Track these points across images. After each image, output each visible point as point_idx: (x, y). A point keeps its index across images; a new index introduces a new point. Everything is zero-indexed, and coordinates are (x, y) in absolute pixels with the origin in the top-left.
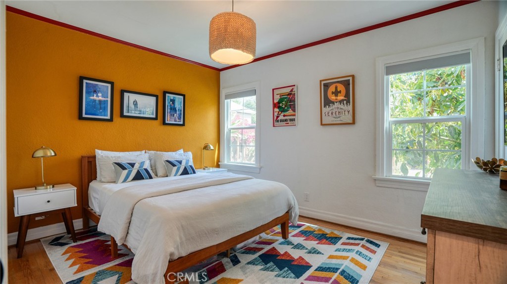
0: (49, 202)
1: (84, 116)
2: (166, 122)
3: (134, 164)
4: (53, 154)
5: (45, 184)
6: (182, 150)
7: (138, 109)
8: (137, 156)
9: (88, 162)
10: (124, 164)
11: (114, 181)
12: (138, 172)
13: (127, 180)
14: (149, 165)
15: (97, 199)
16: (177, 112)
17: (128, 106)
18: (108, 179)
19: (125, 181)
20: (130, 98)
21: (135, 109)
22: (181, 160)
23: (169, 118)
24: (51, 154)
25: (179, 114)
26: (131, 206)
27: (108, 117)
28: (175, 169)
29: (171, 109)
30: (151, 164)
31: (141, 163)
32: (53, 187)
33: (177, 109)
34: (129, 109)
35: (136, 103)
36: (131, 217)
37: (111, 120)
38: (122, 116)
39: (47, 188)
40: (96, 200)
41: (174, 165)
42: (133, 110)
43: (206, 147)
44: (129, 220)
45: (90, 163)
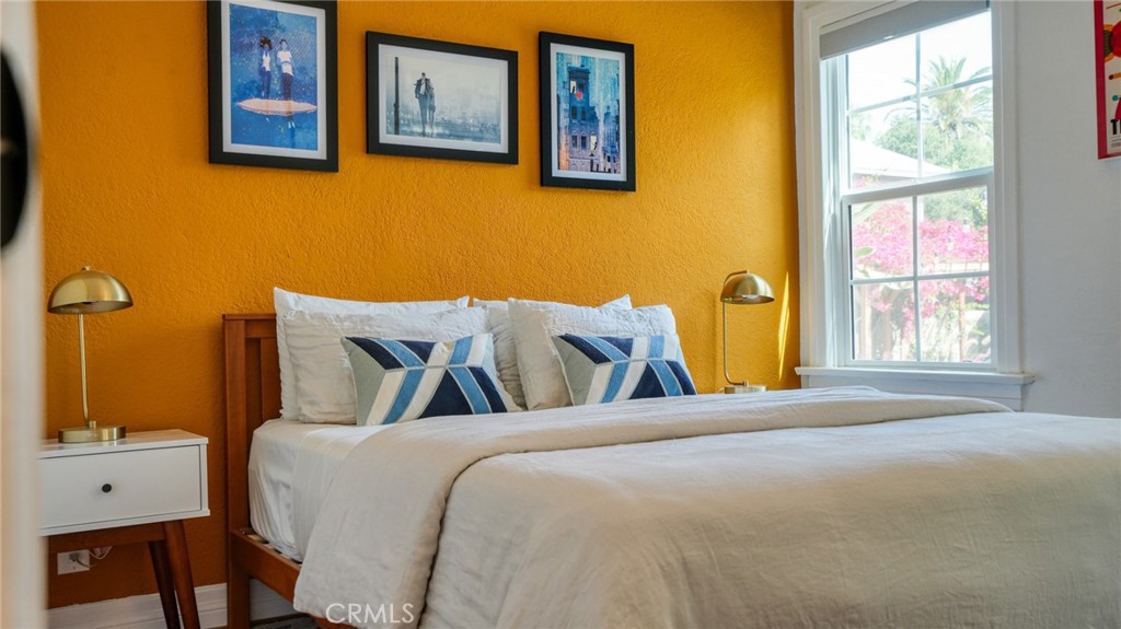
0: (107, 488)
1: (229, 146)
2: (556, 173)
3: (430, 346)
4: (121, 298)
5: (93, 424)
6: (627, 299)
7: (437, 117)
8: (441, 315)
9: (248, 341)
10: (387, 343)
11: (350, 417)
12: (447, 378)
13: (400, 415)
14: (492, 354)
15: (287, 487)
16: (602, 128)
17: (396, 105)
18: (327, 407)
19: (394, 416)
20: (402, 67)
21: (424, 115)
22: (628, 336)
23: (564, 155)
24: (115, 294)
25: (608, 137)
26: (435, 486)
27: (320, 153)
28: (602, 373)
29: (573, 112)
30: (496, 353)
31: (458, 342)
32: (122, 434)
33: (600, 113)
34: (401, 114)
35: (428, 88)
36: (439, 538)
37: (330, 165)
38: (373, 146)
39: (99, 439)
40: (283, 491)
41: (598, 358)
42: (415, 122)
43: (735, 291)
44: (431, 552)
45: (253, 344)
